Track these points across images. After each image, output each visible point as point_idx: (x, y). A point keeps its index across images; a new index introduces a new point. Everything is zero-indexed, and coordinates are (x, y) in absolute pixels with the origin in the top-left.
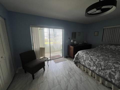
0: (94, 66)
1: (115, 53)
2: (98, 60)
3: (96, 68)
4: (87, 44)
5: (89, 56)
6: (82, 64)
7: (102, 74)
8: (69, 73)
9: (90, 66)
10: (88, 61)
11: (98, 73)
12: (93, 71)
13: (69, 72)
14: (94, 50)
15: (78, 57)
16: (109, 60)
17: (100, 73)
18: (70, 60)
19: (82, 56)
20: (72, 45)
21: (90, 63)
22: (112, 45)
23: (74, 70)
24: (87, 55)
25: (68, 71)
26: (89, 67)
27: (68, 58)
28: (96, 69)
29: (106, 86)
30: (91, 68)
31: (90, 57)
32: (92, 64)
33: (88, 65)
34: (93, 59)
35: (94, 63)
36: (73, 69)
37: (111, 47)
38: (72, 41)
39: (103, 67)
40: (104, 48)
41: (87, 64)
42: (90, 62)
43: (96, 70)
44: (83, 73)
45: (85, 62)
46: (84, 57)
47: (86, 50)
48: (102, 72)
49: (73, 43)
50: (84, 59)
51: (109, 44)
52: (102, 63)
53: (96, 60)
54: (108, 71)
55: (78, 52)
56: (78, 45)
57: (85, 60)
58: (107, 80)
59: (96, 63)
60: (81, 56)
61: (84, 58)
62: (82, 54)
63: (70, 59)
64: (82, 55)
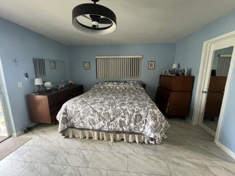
0: (100, 120)
1: (115, 92)
2: (104, 109)
3: (104, 122)
4: (74, 85)
5: (89, 106)
6: (78, 127)
7: (113, 128)
8: (51, 169)
9: (94, 123)
10: (90, 116)
11: (107, 130)
12: (99, 130)
13: (51, 165)
14: (90, 94)
15: (66, 116)
16: (115, 103)
17: (110, 127)
18: (43, 131)
19: (75, 112)
20: (40, 93)
21: (93, 120)
22: (109, 82)
23: (62, 152)
24: (85, 106)
25: (48, 165)
26: (93, 126)
27: (35, 131)
28: (103, 124)
29: (119, 141)
30: (97, 127)
31: (91, 107)
32: (96, 119)
33: (90, 124)
34: (97, 110)
35: (99, 115)
36: (60, 150)
37: (108, 85)
38: (38, 82)
39: (112, 117)
40: (102, 87)
41: (88, 124)
42: (93, 117)
43: (103, 126)
44: (84, 144)
45: (84, 121)
46: (79, 111)
47: (79, 96)
48: (112, 124)
49: (43, 86)
50: (82, 115)
51: (106, 82)
52: (110, 111)
53: (102, 109)
54: (118, 119)
55: (64, 105)
56: (58, 89)
57: (84, 116)
58: (118, 132)
59: (102, 114)
60: (73, 112)
61: (80, 114)
62: (75, 107)
63: (43, 129)
64: (74, 110)
